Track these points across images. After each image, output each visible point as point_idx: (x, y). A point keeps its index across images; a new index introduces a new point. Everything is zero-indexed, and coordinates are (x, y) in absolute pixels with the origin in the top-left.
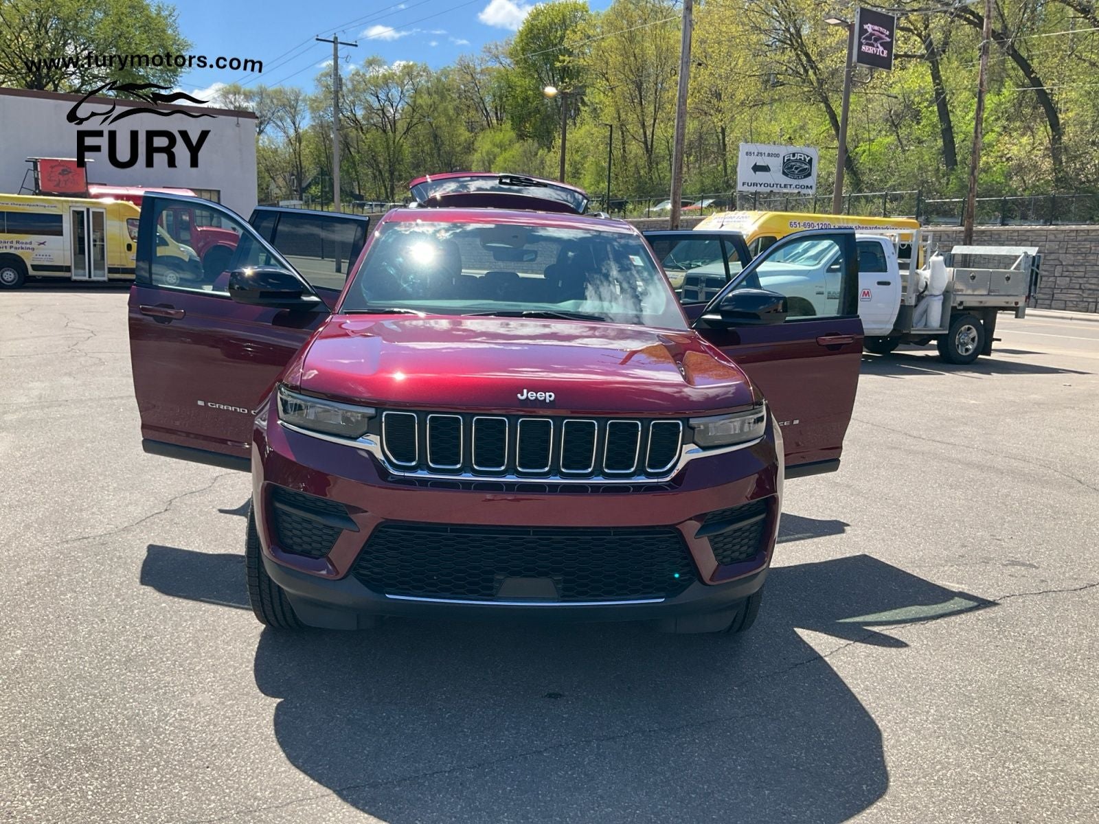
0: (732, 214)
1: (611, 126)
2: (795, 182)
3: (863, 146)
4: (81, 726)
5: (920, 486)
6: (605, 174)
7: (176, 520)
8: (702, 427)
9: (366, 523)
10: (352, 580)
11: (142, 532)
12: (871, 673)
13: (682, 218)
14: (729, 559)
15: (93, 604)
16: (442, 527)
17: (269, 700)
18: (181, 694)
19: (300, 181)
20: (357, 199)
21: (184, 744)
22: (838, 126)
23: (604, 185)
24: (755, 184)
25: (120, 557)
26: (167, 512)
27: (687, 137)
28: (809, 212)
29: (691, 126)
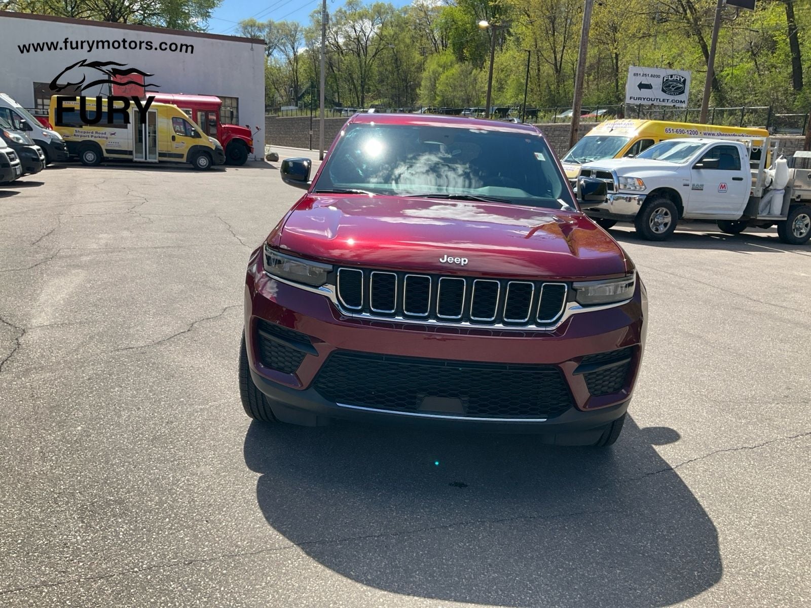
0: (620, 121)
1: (529, 52)
2: (671, 98)
3: (727, 70)
4: (118, 484)
5: (756, 339)
6: (523, 89)
7: (196, 338)
8: (583, 289)
9: (324, 350)
10: (312, 391)
11: (171, 345)
12: (707, 484)
13: (580, 123)
14: (600, 392)
15: (134, 396)
16: (379, 356)
17: (252, 473)
18: (190, 465)
19: (296, 92)
20: (337, 106)
21: (189, 502)
22: (708, 55)
23: (522, 97)
24: (639, 99)
25: (154, 363)
26: (189, 332)
27: (587, 61)
28: (681, 121)
29: (592, 52)
